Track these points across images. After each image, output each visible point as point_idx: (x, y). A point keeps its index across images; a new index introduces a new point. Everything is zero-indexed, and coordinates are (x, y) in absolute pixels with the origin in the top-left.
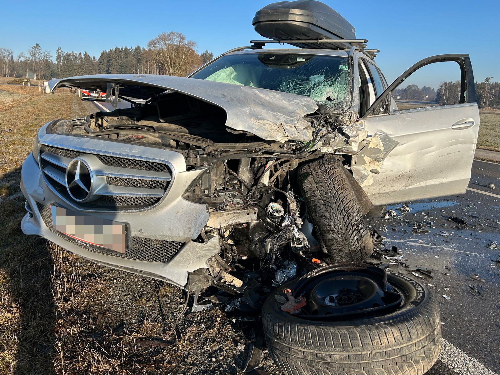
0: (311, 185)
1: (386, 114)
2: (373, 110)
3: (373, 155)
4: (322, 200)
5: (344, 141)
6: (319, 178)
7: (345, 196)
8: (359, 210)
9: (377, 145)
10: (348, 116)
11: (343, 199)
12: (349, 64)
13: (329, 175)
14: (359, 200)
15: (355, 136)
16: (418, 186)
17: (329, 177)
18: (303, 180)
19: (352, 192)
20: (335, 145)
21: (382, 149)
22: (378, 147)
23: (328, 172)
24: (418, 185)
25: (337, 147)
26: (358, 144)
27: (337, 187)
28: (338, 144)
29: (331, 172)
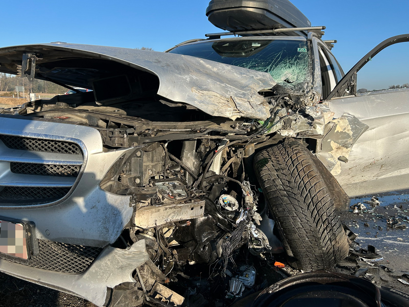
0: (270, 173)
1: (351, 96)
2: (338, 92)
3: (340, 141)
4: (285, 190)
5: (307, 123)
6: (280, 164)
7: (313, 185)
8: (331, 202)
9: (345, 129)
10: (310, 97)
11: (310, 189)
12: (307, 46)
13: (292, 160)
14: (330, 190)
15: (319, 118)
16: (391, 176)
17: (293, 163)
18: (261, 168)
19: (321, 181)
20: (297, 127)
21: (351, 133)
22: (346, 131)
23: (291, 157)
24: (392, 174)
25: (300, 130)
26: (323, 126)
27: (302, 174)
28: (300, 126)
29: (294, 157)
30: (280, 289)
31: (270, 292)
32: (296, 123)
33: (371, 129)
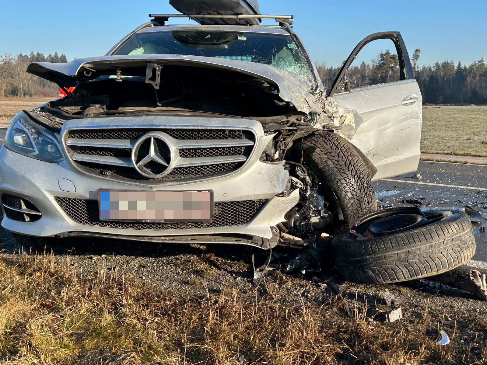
0: (320, 156)
1: (346, 92)
2: (337, 88)
4: (336, 168)
5: (328, 117)
6: (327, 149)
7: (355, 162)
8: (368, 173)
9: (350, 122)
10: (318, 94)
11: (354, 165)
12: (295, 42)
13: (335, 145)
14: (367, 165)
15: (336, 113)
17: (337, 147)
18: (311, 154)
19: (361, 159)
20: (322, 121)
23: (334, 143)
24: (380, 163)
25: (324, 123)
26: (339, 119)
27: (346, 154)
28: (323, 120)
29: (337, 143)
30: (361, 223)
31: (356, 225)
32: (320, 117)
33: (364, 122)
